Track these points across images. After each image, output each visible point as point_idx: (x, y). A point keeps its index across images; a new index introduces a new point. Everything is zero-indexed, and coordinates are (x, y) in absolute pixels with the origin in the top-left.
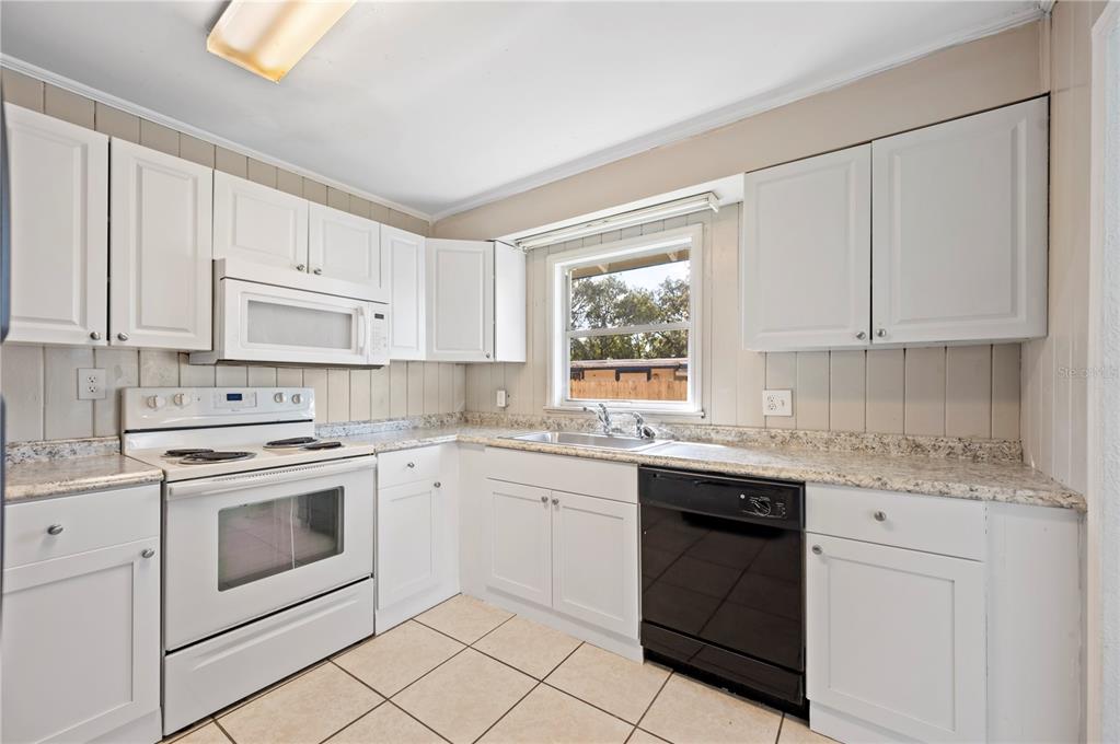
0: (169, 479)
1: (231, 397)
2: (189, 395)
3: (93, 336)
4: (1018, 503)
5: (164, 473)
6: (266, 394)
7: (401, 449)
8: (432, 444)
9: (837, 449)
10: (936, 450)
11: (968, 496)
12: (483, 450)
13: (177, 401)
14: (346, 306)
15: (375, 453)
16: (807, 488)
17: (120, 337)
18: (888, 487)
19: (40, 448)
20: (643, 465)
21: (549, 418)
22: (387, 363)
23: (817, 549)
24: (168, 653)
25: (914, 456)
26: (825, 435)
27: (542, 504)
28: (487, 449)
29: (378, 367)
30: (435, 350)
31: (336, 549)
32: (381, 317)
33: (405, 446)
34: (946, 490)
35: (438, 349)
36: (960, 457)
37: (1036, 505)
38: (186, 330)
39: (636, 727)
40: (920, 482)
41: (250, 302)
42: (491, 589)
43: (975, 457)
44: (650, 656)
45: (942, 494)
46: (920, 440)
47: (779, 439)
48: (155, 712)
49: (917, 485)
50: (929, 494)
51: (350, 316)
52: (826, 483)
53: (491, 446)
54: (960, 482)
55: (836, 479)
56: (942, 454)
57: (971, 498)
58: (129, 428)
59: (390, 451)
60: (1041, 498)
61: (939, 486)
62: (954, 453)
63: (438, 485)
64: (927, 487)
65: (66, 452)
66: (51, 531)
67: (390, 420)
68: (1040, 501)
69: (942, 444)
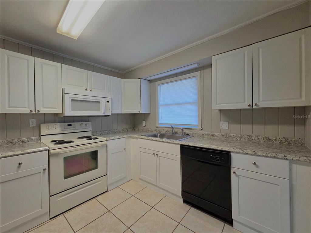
0: (50, 149)
1: (69, 125)
2: (58, 125)
3: (31, 111)
4: (301, 161)
5: (49, 148)
6: (78, 124)
8: (123, 138)
9: (243, 140)
10: (276, 141)
11: (283, 158)
12: (137, 139)
14: (98, 99)
15: (107, 141)
16: (231, 153)
17: (38, 111)
18: (257, 154)
19: (19, 140)
20: (182, 145)
21: (157, 129)
22: (110, 115)
23: (234, 173)
24: (51, 196)
25: (268, 143)
26: (239, 136)
27: (153, 155)
28: (138, 139)
29: (108, 116)
30: (124, 111)
31: (96, 167)
32: (108, 102)
33: (115, 138)
34: (276, 156)
36: (284, 143)
37: (307, 162)
38: (55, 108)
39: (179, 223)
40: (268, 153)
41: (72, 100)
42: (140, 179)
43: (289, 143)
44: (185, 201)
45: (275, 157)
46: (271, 138)
47: (225, 136)
48: (48, 212)
49: (267, 154)
50: (270, 157)
51: (99, 102)
52: (237, 152)
53: (139, 138)
54: (281, 153)
55: (240, 151)
56: (278, 142)
57: (285, 159)
58: (42, 134)
59: (111, 140)
60: (309, 160)
61: (274, 155)
62: (282, 142)
63: (125, 149)
64: (270, 155)
65: (26, 141)
68: (308, 161)
69: (278, 139)
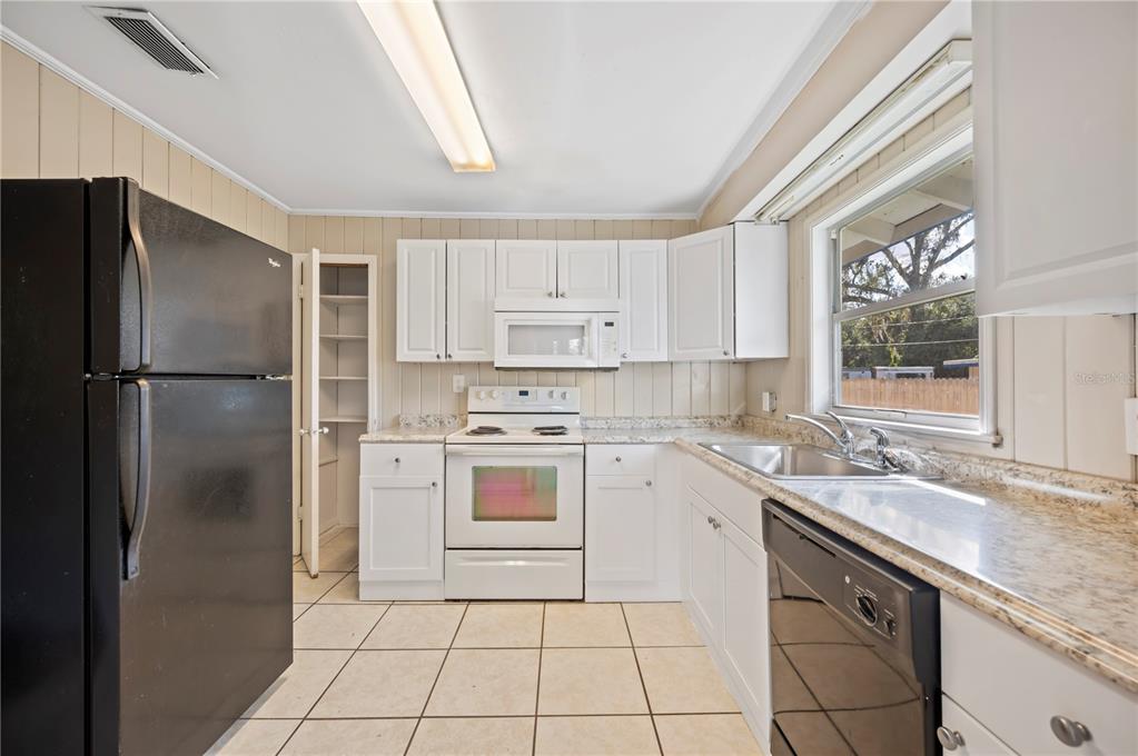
0: (448, 442)
1: (522, 393)
2: (497, 391)
3: (438, 357)
5: (445, 438)
6: (543, 391)
7: (608, 443)
8: (643, 443)
13: (490, 395)
14: (578, 319)
15: (584, 443)
17: (451, 356)
22: (618, 365)
24: (447, 549)
30: (677, 351)
32: (611, 324)
33: (613, 441)
35: (679, 349)
38: (481, 349)
41: (511, 327)
51: (583, 327)
58: (470, 410)
59: (598, 443)
63: (650, 482)
65: (446, 423)
66: (397, 460)
67: (653, 418)
